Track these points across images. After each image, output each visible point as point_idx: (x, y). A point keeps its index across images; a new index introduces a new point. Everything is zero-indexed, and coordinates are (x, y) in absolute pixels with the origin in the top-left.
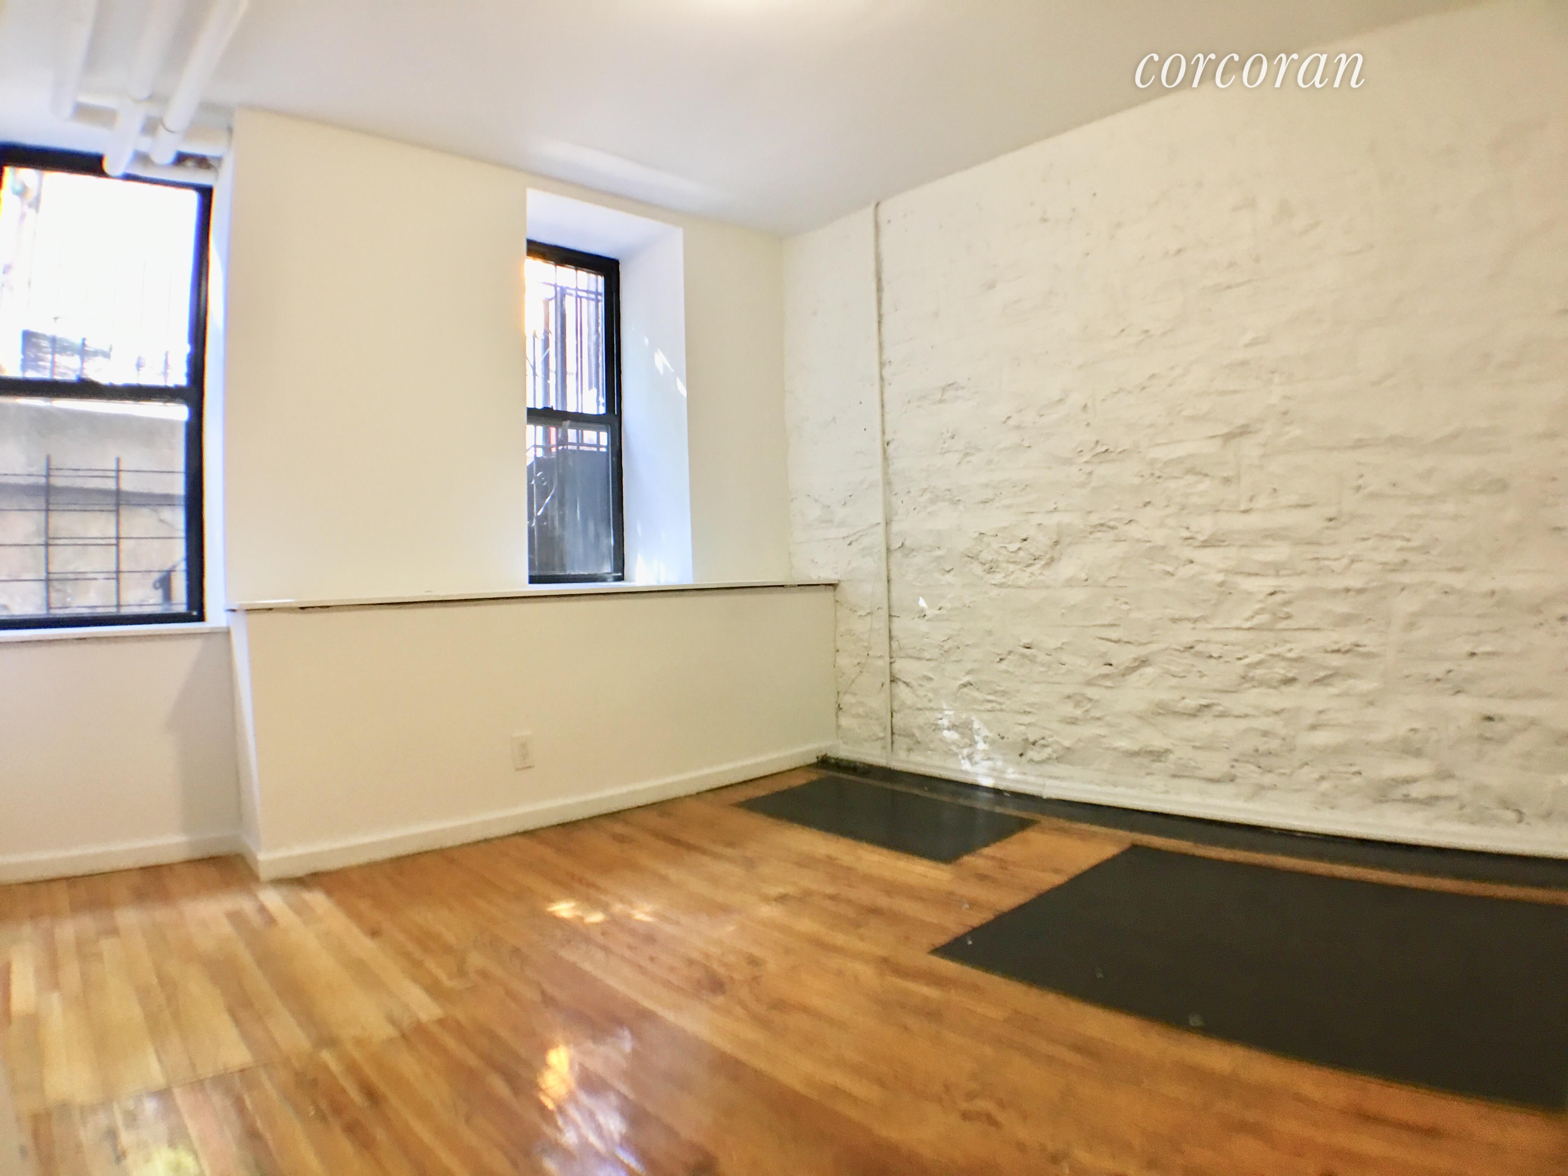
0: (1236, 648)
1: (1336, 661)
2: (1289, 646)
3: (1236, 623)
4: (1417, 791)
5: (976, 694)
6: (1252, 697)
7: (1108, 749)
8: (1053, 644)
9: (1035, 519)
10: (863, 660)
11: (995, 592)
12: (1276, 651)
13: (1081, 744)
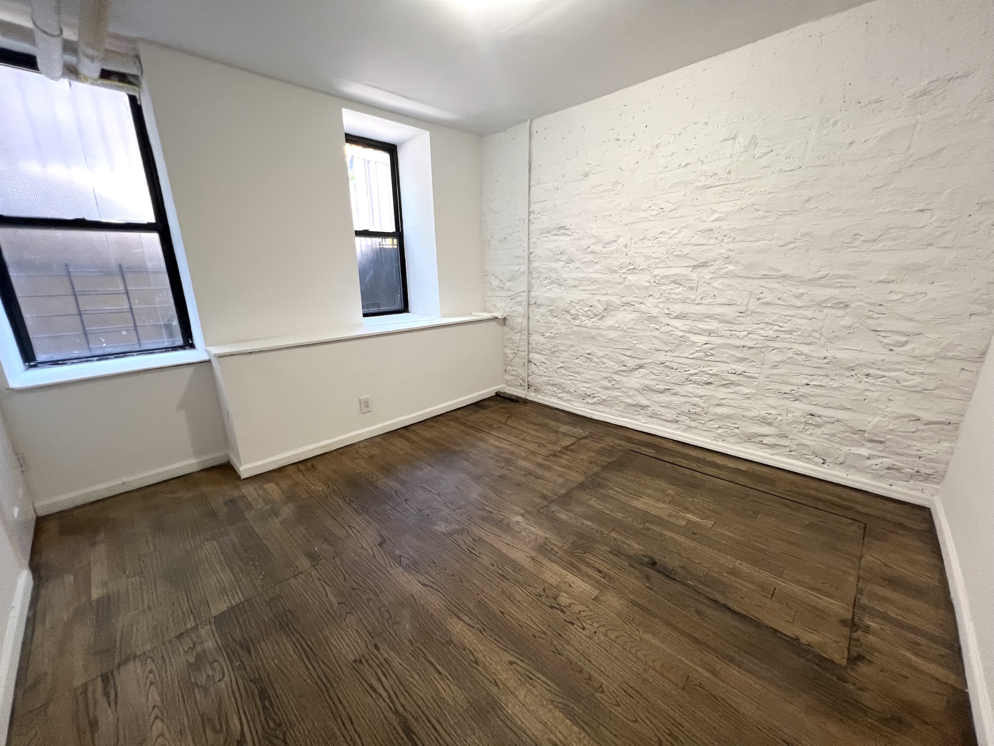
0: (684, 366)
1: (733, 378)
2: (710, 368)
3: (686, 355)
4: (766, 440)
5: (565, 372)
6: (689, 388)
7: (621, 402)
8: (601, 354)
9: (596, 298)
10: (516, 352)
11: (575, 328)
12: (704, 369)
13: (610, 398)
